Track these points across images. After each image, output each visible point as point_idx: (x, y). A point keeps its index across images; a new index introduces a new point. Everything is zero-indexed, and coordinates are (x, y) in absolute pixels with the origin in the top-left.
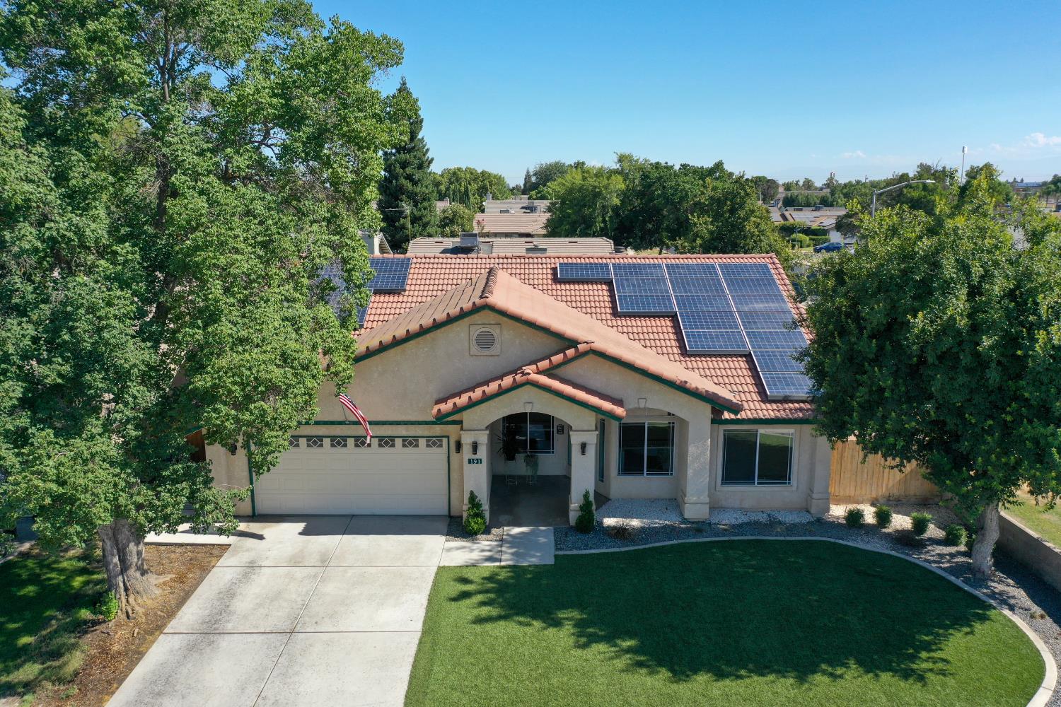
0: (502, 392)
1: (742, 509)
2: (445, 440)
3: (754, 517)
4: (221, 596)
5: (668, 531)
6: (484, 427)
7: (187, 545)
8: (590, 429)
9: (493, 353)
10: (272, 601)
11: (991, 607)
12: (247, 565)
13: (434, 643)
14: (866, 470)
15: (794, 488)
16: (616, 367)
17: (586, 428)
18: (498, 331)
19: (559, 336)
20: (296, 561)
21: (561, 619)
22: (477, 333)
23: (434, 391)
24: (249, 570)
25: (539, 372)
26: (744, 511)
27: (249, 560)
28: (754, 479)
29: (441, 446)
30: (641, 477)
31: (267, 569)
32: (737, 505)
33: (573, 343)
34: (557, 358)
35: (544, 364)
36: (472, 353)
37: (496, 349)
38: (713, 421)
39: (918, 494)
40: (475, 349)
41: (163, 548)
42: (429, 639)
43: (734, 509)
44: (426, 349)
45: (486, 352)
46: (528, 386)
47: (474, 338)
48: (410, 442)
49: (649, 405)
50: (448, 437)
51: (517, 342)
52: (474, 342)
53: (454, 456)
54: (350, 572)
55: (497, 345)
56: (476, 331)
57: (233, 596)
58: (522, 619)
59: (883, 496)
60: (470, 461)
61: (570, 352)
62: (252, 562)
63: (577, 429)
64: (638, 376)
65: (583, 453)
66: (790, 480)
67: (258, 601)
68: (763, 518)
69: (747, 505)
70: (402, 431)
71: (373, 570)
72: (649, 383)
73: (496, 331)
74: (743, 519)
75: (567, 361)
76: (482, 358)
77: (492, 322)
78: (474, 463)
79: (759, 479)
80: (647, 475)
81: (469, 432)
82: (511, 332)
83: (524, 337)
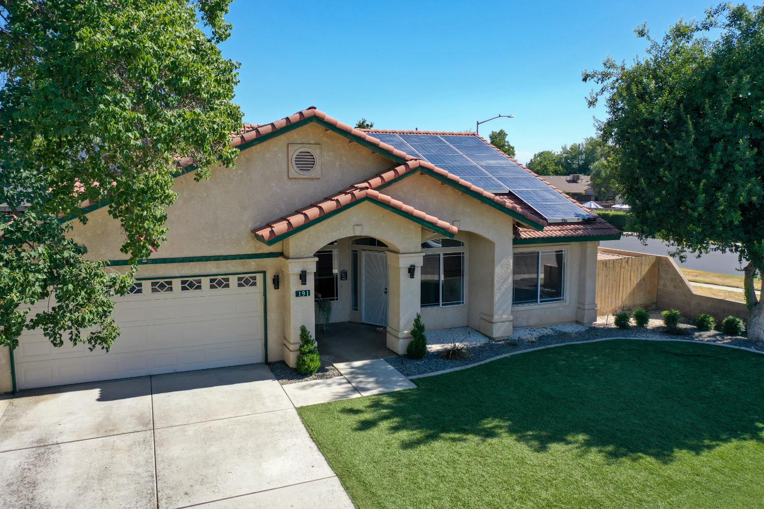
0: (324, 216)
2: (259, 277)
4: (14, 488)
5: (477, 352)
6: (312, 255)
8: (417, 251)
9: (313, 176)
10: (100, 480)
12: (36, 445)
13: (366, 486)
14: (608, 286)
15: (567, 303)
17: (413, 250)
18: (318, 152)
20: (106, 430)
21: (490, 428)
22: (297, 153)
23: (248, 220)
24: (43, 450)
25: (373, 189)
27: (35, 439)
28: (537, 298)
29: (254, 284)
30: (438, 308)
31: (69, 446)
32: (525, 324)
33: (401, 160)
34: (388, 175)
35: (376, 181)
36: (291, 176)
37: (316, 172)
38: (514, 241)
39: (641, 303)
40: (294, 171)
42: (353, 482)
45: (306, 175)
46: (366, 202)
47: (294, 160)
48: (219, 282)
49: (462, 228)
50: (264, 273)
51: (337, 164)
52: (294, 163)
53: (272, 293)
54: (191, 431)
55: (317, 167)
56: (295, 151)
57: (34, 485)
58: (452, 435)
59: (620, 308)
60: (298, 294)
61: (401, 169)
62: (39, 441)
63: (404, 251)
64: (452, 200)
65: (412, 276)
66: (563, 296)
67: (79, 483)
69: (532, 322)
70: (211, 268)
71: (219, 423)
72: (462, 205)
73: (315, 152)
75: (398, 178)
76: (301, 181)
77: (312, 142)
78: (302, 295)
79: (540, 297)
80: (443, 305)
81: (294, 260)
82: (331, 153)
83: (344, 159)
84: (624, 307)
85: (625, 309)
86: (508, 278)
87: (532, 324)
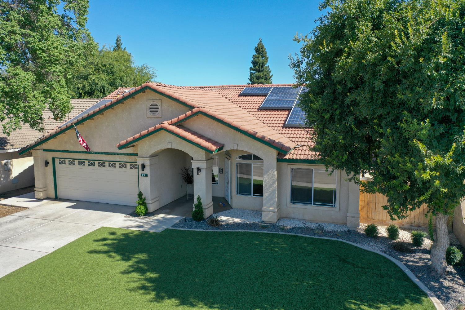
0: (149, 133)
1: (304, 220)
3: (308, 225)
6: (149, 156)
7: (14, 206)
8: (203, 159)
9: (158, 116)
11: (426, 295)
15: (338, 209)
16: (220, 125)
17: (200, 159)
18: (160, 103)
19: (184, 104)
25: (172, 124)
26: (304, 221)
28: (311, 202)
29: (137, 168)
30: (250, 196)
32: (301, 217)
33: (191, 107)
34: (182, 116)
35: (175, 120)
36: (148, 116)
37: (159, 114)
38: (278, 160)
40: (149, 114)
41: (5, 207)
43: (299, 219)
44: (127, 114)
45: (154, 115)
46: (163, 130)
48: (122, 165)
49: (239, 148)
51: (170, 110)
52: (149, 110)
55: (160, 111)
56: (149, 104)
61: (189, 113)
63: (196, 159)
64: (233, 131)
65: (198, 173)
66: (335, 204)
68: (313, 226)
69: (306, 217)
72: (239, 135)
73: (159, 104)
74: (301, 225)
75: (187, 118)
76: (153, 119)
77: (158, 99)
78: (143, 176)
79: (314, 201)
80: (253, 195)
81: (140, 158)
82: (167, 104)
83: (174, 107)
84: (412, 223)
85: (413, 225)
86: (274, 183)
87: (307, 219)
